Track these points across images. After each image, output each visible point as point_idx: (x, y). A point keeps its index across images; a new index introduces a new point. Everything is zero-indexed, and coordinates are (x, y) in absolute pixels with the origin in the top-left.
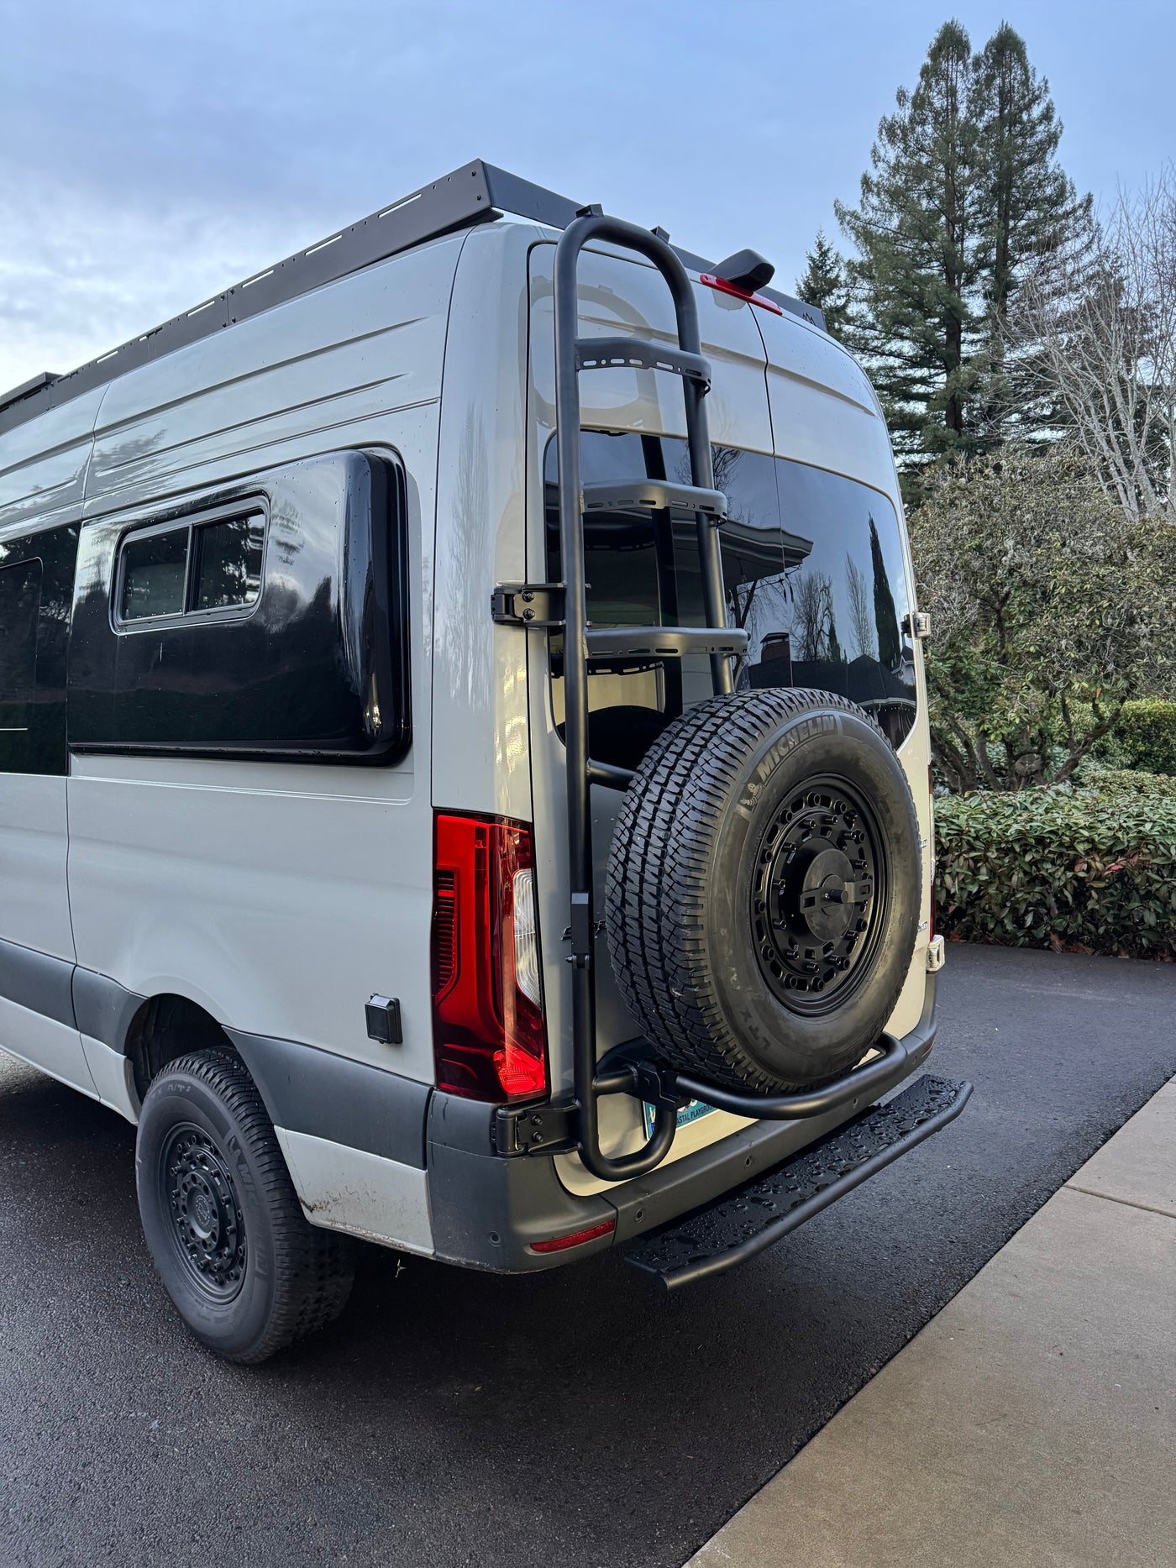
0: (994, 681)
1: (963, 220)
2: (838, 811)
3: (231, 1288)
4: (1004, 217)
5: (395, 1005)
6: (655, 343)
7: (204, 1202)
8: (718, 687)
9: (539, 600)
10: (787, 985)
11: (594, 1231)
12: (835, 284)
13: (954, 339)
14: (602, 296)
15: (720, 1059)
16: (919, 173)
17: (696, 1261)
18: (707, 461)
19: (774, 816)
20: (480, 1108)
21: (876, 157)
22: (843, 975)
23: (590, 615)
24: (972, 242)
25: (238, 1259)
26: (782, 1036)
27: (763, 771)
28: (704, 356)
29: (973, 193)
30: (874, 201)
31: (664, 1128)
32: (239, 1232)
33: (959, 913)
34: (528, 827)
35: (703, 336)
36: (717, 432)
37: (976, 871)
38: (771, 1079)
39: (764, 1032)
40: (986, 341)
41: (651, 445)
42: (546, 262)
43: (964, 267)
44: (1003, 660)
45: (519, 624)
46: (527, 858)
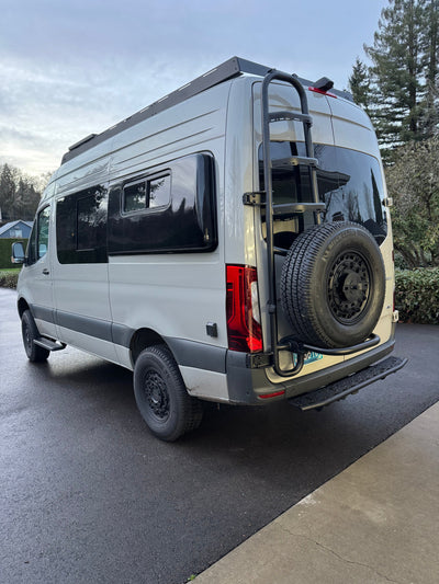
0: (425, 227)
1: (416, 47)
2: (356, 260)
3: (165, 418)
4: (434, 44)
5: (215, 325)
6: (293, 112)
7: (156, 392)
8: (316, 223)
9: (258, 197)
10: (339, 315)
11: (278, 393)
12: (364, 77)
13: (413, 95)
14: (277, 98)
15: (317, 336)
16: (398, 30)
17: (311, 404)
18: (312, 149)
19: (334, 262)
20: (242, 354)
21: (380, 25)
22: (358, 314)
23: (273, 200)
24: (420, 55)
25: (167, 408)
26: (338, 330)
27: (330, 247)
28: (310, 115)
29: (421, 35)
30: (380, 42)
31: (301, 362)
32: (168, 400)
33: (411, 313)
34: (256, 268)
35: (309, 108)
36: (315, 139)
37: (417, 297)
38: (334, 344)
39: (331, 328)
40: (426, 95)
41: (293, 145)
42: (258, 88)
43: (416, 66)
44: (430, 219)
45: (251, 205)
46: (255, 278)
